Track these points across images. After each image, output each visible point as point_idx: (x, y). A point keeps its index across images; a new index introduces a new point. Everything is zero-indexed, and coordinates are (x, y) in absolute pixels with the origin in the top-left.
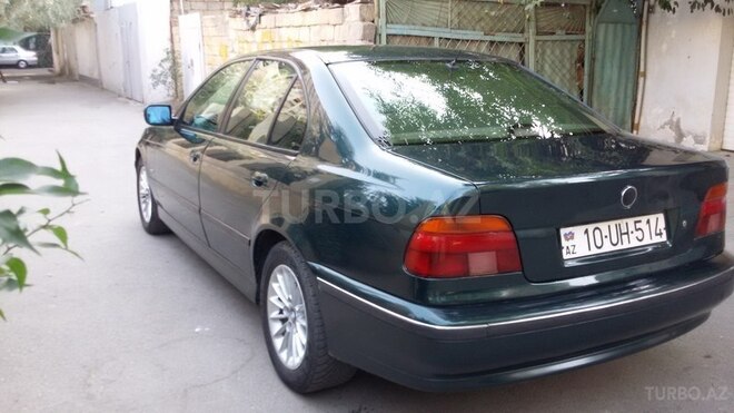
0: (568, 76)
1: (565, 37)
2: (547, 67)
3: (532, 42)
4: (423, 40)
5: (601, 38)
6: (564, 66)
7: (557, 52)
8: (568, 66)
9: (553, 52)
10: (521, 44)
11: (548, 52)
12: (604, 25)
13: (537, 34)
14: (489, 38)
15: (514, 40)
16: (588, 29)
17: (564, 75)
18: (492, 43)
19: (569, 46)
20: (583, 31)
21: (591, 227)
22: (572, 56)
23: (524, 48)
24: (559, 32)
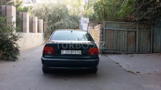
0: (147, 38)
1: (146, 30)
2: (142, 36)
3: (138, 31)
4: (112, 30)
5: (156, 30)
6: (146, 36)
7: (144, 33)
8: (147, 36)
9: (143, 33)
10: (135, 31)
11: (142, 33)
12: (156, 28)
13: (139, 29)
14: (127, 30)
15: (133, 30)
16: (152, 28)
17: (146, 38)
18: (128, 31)
19: (147, 32)
20: (151, 29)
21: (67, 51)
22: (148, 34)
23: (136, 32)
24: (145, 29)
